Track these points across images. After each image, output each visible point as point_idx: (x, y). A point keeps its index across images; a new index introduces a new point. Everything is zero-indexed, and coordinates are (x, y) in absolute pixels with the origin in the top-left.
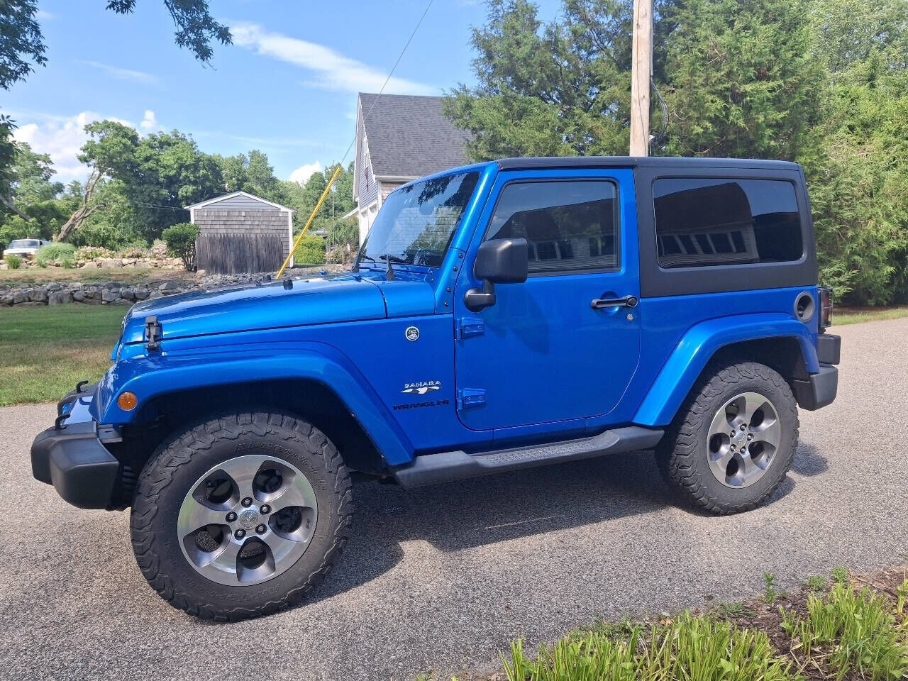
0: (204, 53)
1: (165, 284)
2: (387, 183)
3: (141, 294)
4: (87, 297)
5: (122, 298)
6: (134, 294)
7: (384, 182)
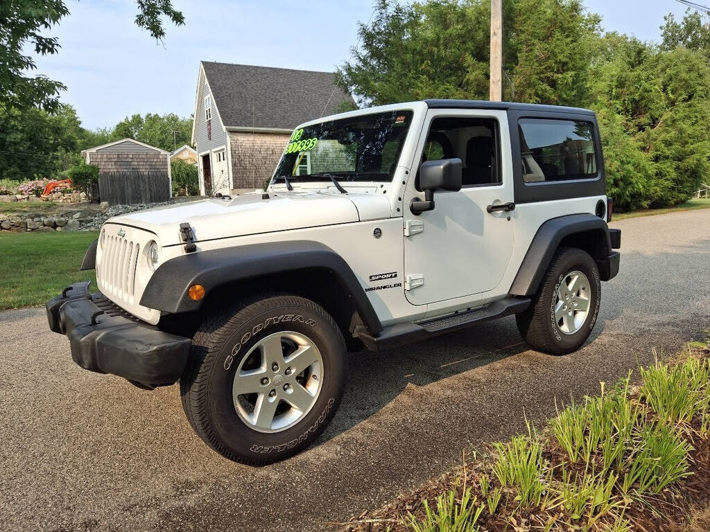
0: (157, 31)
1: (79, 214)
2: (234, 132)
3: (61, 222)
4: (13, 225)
5: (45, 225)
6: (55, 223)
7: (231, 132)
